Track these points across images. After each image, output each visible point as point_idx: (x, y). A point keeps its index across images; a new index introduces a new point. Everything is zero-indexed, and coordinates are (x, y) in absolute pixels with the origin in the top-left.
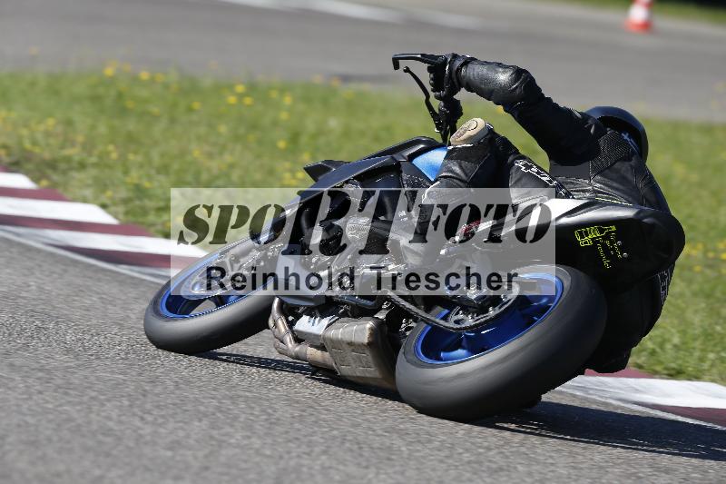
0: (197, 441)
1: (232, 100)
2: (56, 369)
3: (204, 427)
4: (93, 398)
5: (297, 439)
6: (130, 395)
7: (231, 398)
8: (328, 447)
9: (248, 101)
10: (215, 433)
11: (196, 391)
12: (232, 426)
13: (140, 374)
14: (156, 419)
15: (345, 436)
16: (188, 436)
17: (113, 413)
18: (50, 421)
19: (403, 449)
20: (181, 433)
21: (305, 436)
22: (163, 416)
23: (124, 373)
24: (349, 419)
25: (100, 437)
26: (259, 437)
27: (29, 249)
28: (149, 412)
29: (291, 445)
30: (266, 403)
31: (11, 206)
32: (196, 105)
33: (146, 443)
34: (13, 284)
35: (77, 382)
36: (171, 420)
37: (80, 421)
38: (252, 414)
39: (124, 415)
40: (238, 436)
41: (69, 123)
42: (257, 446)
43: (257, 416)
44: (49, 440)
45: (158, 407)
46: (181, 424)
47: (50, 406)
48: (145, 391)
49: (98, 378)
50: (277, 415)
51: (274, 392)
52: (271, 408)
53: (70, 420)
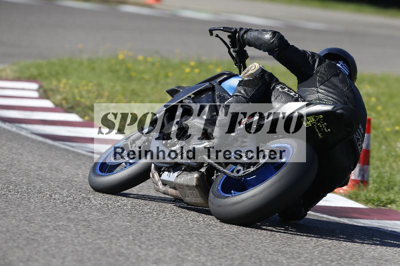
0: (170, 258)
1: (188, 70)
2: (93, 220)
3: (174, 251)
4: (113, 236)
5: (225, 257)
6: (133, 234)
7: (189, 234)
8: (242, 261)
9: (197, 71)
10: (180, 254)
11: (170, 231)
12: (189, 250)
13: (138, 222)
14: (148, 247)
15: (252, 255)
16: (165, 256)
17: (124, 244)
18: (89, 249)
19: (284, 262)
20: (161, 255)
21: (230, 255)
22: (151, 245)
23: (130, 222)
24: (254, 246)
25: (117, 257)
26: (204, 256)
27: (79, 154)
28: (144, 243)
29: (221, 260)
30: (208, 237)
31: (69, 132)
32: (170, 74)
33: (142, 260)
34: (70, 173)
35: (105, 227)
36: (156, 247)
37: (106, 248)
38: (200, 243)
39: (130, 245)
40: (193, 256)
41: (99, 85)
42: (203, 261)
43: (203, 245)
44: (89, 259)
45: (149, 240)
46: (161, 250)
47: (90, 240)
48: (142, 231)
49: (116, 225)
50: (215, 243)
51: (212, 231)
52: (210, 240)
53: (100, 248)
